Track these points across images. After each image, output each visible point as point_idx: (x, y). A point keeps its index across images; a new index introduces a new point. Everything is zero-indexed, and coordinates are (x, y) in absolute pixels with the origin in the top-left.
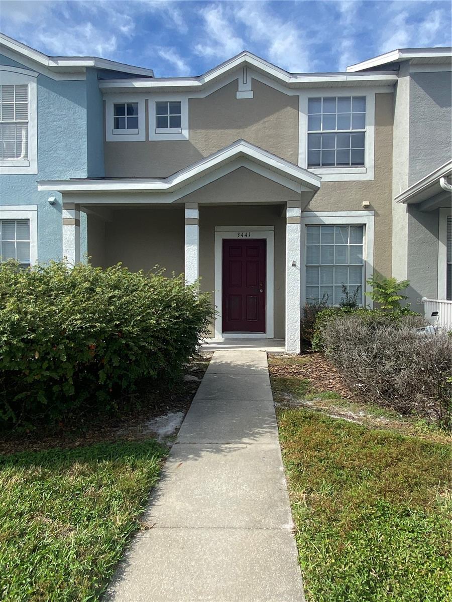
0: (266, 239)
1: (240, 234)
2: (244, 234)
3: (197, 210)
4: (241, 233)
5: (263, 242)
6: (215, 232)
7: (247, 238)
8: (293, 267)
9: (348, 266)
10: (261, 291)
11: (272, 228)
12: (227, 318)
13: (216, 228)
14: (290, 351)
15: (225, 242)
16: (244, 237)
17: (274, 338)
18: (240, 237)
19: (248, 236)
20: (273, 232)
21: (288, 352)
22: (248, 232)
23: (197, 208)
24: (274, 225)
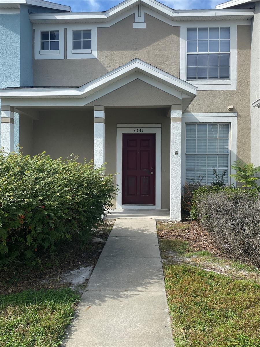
0: (155, 134)
2: (139, 130)
3: (103, 111)
4: (136, 129)
5: (154, 136)
6: (117, 128)
7: (141, 133)
8: (176, 155)
9: (217, 154)
10: (152, 173)
11: (160, 125)
13: (118, 125)
14: (174, 219)
15: (124, 136)
16: (139, 132)
17: (161, 209)
18: (136, 132)
19: (142, 131)
20: (161, 128)
21: (172, 220)
22: (142, 129)
23: (103, 110)
24: (161, 123)
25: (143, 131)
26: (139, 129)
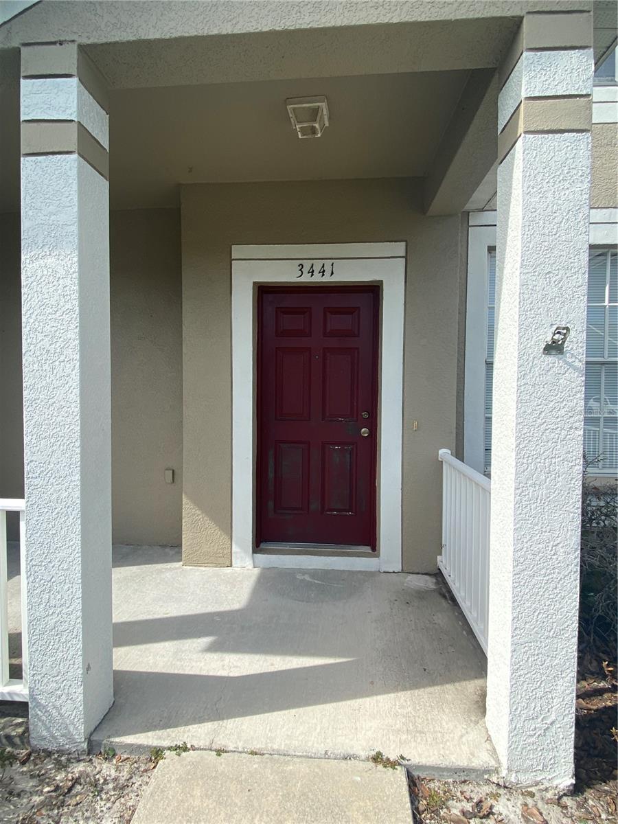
0: (381, 282)
1: (306, 269)
2: (317, 269)
3: (74, 81)
4: (307, 265)
5: (373, 291)
6: (233, 262)
7: (327, 278)
8: (551, 359)
10: (365, 431)
11: (399, 249)
12: (271, 504)
14: (525, 771)
15: (264, 292)
16: (317, 278)
17: (403, 571)
18: (306, 278)
19: (328, 273)
20: (404, 259)
21: (513, 779)
22: (328, 263)
23: (74, 71)
24: (406, 241)
25: (332, 273)
26: (318, 266)
